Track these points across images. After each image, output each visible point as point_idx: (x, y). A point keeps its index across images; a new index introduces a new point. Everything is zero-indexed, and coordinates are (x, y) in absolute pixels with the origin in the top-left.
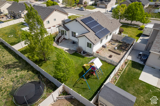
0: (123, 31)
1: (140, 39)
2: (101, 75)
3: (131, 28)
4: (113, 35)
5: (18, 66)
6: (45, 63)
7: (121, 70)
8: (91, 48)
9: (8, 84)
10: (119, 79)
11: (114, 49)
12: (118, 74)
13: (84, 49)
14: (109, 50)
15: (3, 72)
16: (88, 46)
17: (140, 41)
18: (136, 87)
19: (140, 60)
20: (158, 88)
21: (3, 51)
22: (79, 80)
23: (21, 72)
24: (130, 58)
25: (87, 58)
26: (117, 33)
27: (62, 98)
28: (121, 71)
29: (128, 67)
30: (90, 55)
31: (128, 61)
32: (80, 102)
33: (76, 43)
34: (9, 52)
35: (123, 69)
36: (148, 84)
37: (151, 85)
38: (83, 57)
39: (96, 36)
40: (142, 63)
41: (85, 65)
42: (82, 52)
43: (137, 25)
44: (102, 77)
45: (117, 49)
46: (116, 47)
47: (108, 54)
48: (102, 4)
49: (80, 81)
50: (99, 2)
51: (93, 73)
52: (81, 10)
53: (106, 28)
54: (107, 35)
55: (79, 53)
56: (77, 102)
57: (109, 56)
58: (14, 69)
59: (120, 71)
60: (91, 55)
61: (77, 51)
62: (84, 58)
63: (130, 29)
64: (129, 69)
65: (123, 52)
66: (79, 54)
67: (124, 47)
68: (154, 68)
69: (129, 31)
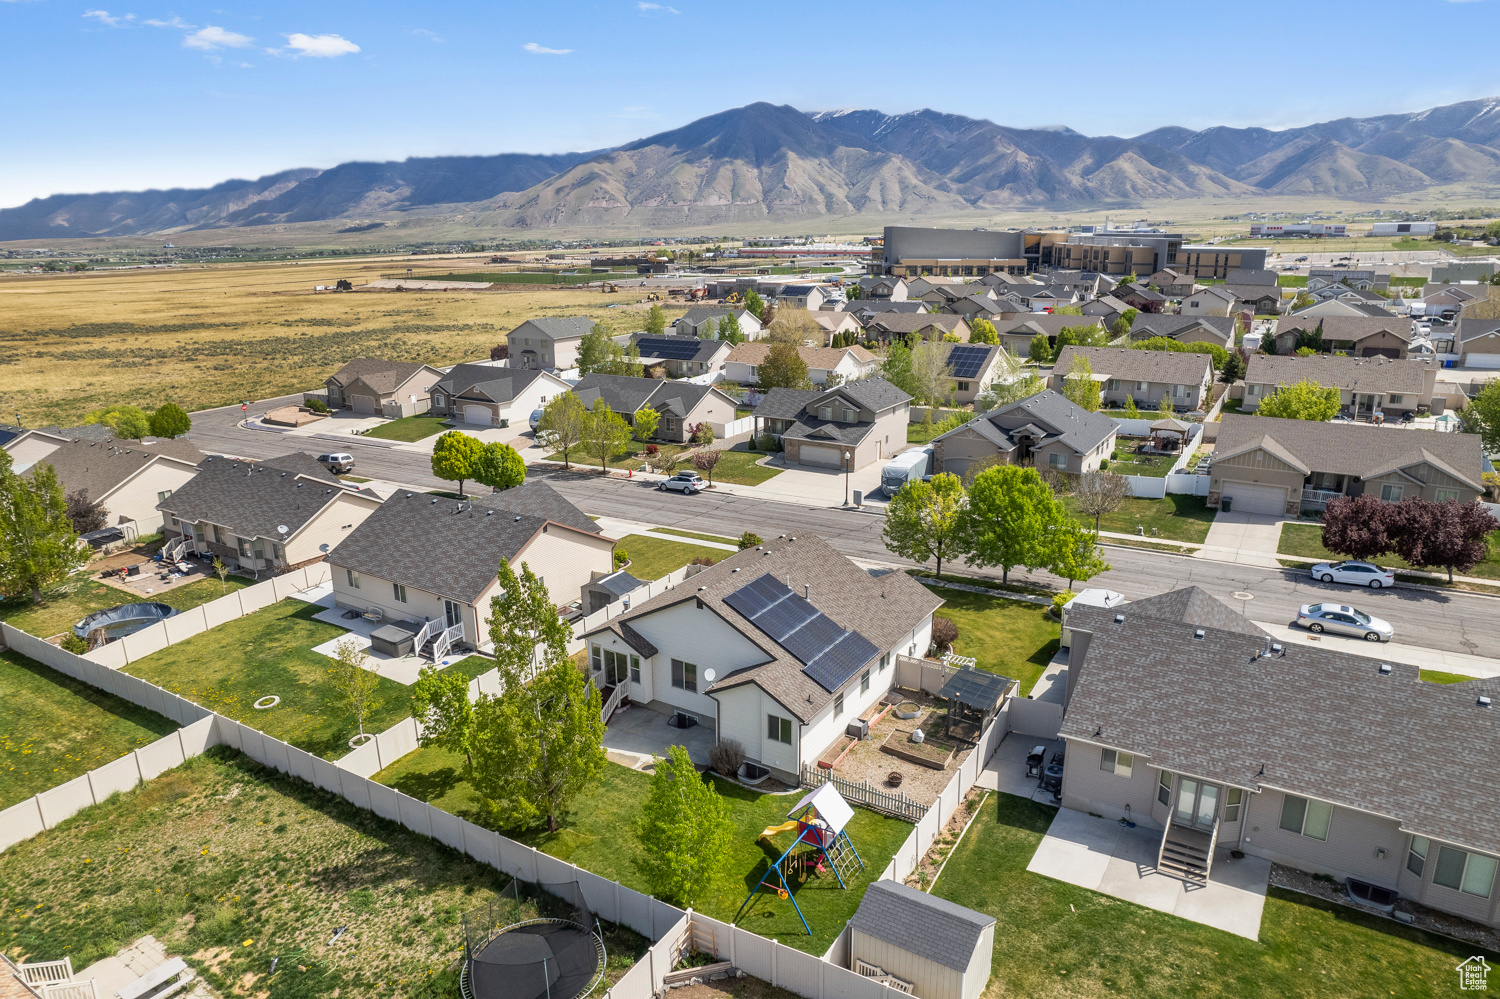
0: (954, 638)
1: (1049, 678)
2: (856, 871)
3: (1006, 612)
4: (898, 663)
5: (399, 870)
6: (552, 843)
7: (950, 838)
8: (789, 742)
9: (388, 956)
10: (940, 877)
11: (910, 740)
12: (936, 857)
13: (751, 754)
14: (885, 750)
15: (324, 906)
16: (773, 735)
17: (1048, 685)
18: (1015, 902)
19: (1040, 787)
20: (1103, 895)
21: (261, 799)
22: (750, 903)
23: (433, 897)
24: (990, 780)
25: (774, 799)
26: (920, 653)
27: (687, 982)
28: (947, 843)
29: (979, 825)
30: (787, 780)
31: (981, 796)
32: (774, 984)
33: (695, 723)
34: (304, 800)
35: (956, 836)
36: (1064, 884)
37: (1075, 887)
38: (753, 796)
39: (806, 678)
40: (1044, 798)
41: (768, 832)
42: (741, 771)
43: (1044, 586)
44: (857, 878)
45: (926, 741)
46: (919, 731)
47: (882, 771)
48: (820, 445)
49: (759, 906)
50: (797, 433)
51: (817, 863)
52: (681, 492)
53: (854, 632)
54: (863, 670)
55: (727, 775)
56: (758, 988)
57: (886, 779)
58: (382, 889)
59: (941, 846)
60: (792, 782)
61: (712, 769)
62: (758, 798)
63: (999, 620)
64: (984, 830)
65: (958, 751)
66: (727, 782)
67: (962, 725)
68: (1100, 816)
69: (992, 632)
